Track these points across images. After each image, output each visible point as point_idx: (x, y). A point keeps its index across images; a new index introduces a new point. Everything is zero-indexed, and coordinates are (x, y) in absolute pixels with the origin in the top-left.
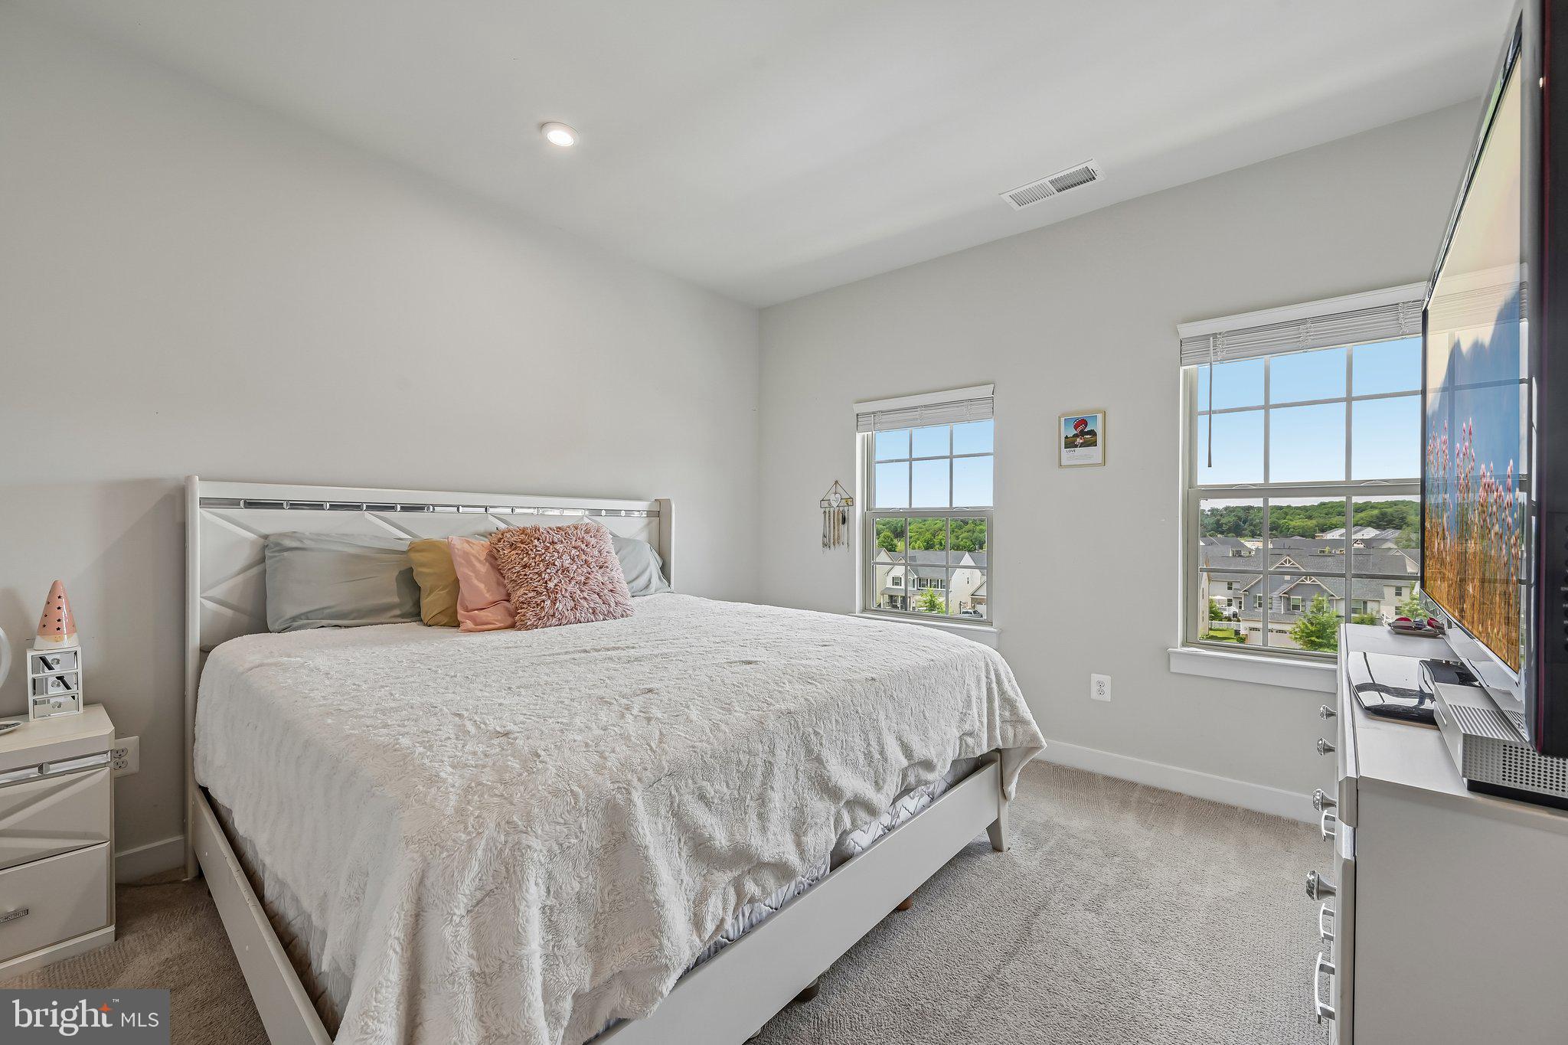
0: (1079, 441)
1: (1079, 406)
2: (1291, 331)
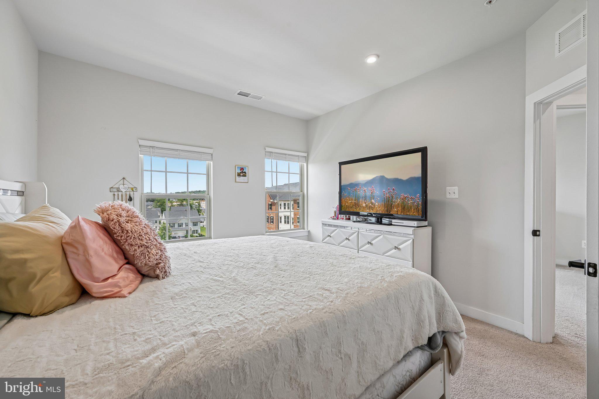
0: (241, 174)
1: (242, 164)
2: (284, 156)
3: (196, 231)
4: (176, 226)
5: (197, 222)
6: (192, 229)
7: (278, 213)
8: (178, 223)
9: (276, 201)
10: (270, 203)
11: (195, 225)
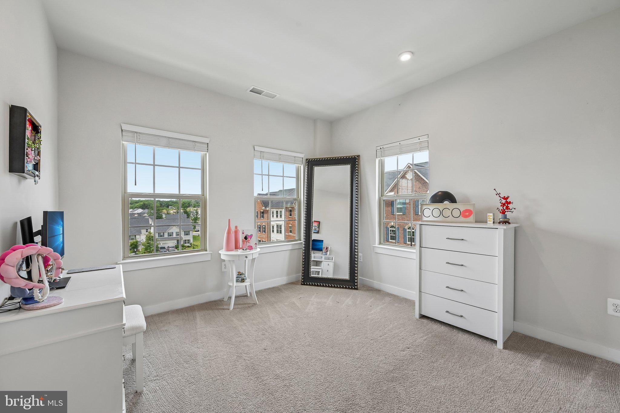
3: (188, 240)
4: (166, 235)
5: (189, 231)
6: (184, 239)
7: (270, 223)
8: (168, 233)
9: (268, 209)
10: (262, 211)
11: (187, 234)
